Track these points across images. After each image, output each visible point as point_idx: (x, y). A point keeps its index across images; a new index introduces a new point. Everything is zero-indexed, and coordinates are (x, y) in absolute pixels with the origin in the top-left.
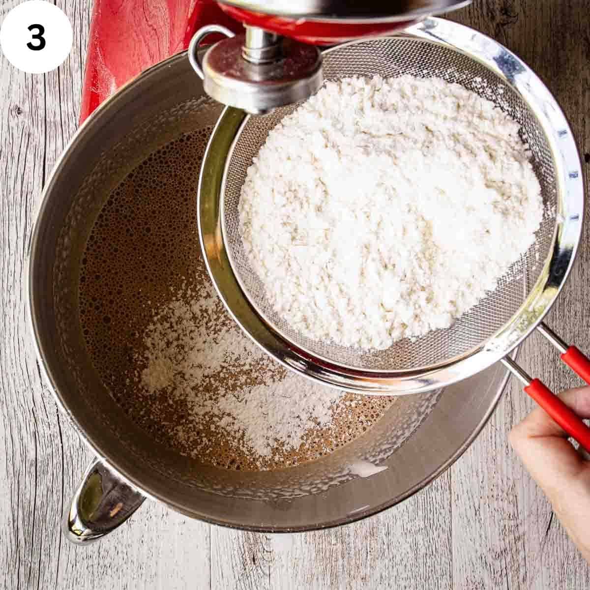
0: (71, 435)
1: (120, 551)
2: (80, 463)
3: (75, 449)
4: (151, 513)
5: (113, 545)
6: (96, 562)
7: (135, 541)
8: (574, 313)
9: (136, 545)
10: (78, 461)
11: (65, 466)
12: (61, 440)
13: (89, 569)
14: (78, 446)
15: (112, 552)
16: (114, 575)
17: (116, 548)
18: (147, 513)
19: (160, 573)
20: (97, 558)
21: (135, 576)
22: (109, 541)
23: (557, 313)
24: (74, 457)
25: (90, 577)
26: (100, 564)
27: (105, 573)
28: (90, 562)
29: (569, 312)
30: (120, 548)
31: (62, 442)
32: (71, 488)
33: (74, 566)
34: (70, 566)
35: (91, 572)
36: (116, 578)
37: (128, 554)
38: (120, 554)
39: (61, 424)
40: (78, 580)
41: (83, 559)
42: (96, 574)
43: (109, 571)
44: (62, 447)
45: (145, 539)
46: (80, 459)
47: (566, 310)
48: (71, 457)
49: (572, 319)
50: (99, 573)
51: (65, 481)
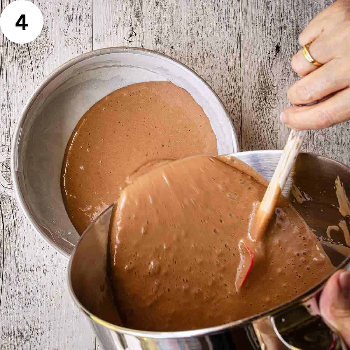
0: (8, 218)
1: (39, 290)
2: (14, 235)
3: (11, 227)
4: (59, 266)
5: (34, 286)
6: (24, 296)
7: (48, 284)
8: (319, 142)
9: (49, 286)
10: (13, 234)
11: (5, 237)
12: (3, 221)
13: (20, 301)
14: (13, 225)
15: (34, 290)
16: (35, 304)
17: (36, 288)
18: (56, 266)
19: (64, 303)
20: (25, 294)
21: (48, 305)
22: (32, 283)
23: (309, 142)
24: (10, 231)
25: (21, 306)
26: (27, 298)
27: (30, 303)
28: (21, 297)
29: (317, 141)
30: (39, 288)
31: (3, 223)
32: (9, 251)
33: (11, 299)
34: (8, 299)
35: (21, 303)
36: (37, 306)
37: (44, 291)
38: (39, 292)
39: (2, 211)
40: (13, 307)
41: (16, 294)
42: (24, 304)
43: (32, 302)
44: (3, 225)
45: (54, 282)
46: (14, 233)
47: (314, 141)
48: (9, 231)
49: (318, 146)
50: (26, 303)
51: (5, 246)
